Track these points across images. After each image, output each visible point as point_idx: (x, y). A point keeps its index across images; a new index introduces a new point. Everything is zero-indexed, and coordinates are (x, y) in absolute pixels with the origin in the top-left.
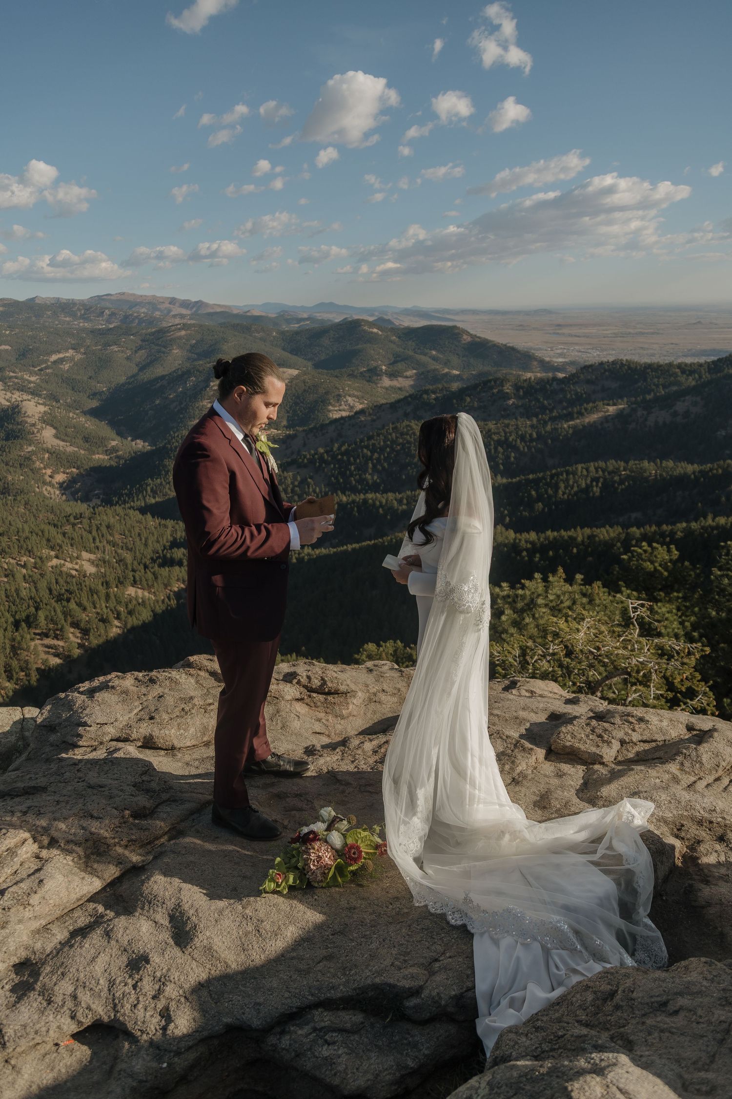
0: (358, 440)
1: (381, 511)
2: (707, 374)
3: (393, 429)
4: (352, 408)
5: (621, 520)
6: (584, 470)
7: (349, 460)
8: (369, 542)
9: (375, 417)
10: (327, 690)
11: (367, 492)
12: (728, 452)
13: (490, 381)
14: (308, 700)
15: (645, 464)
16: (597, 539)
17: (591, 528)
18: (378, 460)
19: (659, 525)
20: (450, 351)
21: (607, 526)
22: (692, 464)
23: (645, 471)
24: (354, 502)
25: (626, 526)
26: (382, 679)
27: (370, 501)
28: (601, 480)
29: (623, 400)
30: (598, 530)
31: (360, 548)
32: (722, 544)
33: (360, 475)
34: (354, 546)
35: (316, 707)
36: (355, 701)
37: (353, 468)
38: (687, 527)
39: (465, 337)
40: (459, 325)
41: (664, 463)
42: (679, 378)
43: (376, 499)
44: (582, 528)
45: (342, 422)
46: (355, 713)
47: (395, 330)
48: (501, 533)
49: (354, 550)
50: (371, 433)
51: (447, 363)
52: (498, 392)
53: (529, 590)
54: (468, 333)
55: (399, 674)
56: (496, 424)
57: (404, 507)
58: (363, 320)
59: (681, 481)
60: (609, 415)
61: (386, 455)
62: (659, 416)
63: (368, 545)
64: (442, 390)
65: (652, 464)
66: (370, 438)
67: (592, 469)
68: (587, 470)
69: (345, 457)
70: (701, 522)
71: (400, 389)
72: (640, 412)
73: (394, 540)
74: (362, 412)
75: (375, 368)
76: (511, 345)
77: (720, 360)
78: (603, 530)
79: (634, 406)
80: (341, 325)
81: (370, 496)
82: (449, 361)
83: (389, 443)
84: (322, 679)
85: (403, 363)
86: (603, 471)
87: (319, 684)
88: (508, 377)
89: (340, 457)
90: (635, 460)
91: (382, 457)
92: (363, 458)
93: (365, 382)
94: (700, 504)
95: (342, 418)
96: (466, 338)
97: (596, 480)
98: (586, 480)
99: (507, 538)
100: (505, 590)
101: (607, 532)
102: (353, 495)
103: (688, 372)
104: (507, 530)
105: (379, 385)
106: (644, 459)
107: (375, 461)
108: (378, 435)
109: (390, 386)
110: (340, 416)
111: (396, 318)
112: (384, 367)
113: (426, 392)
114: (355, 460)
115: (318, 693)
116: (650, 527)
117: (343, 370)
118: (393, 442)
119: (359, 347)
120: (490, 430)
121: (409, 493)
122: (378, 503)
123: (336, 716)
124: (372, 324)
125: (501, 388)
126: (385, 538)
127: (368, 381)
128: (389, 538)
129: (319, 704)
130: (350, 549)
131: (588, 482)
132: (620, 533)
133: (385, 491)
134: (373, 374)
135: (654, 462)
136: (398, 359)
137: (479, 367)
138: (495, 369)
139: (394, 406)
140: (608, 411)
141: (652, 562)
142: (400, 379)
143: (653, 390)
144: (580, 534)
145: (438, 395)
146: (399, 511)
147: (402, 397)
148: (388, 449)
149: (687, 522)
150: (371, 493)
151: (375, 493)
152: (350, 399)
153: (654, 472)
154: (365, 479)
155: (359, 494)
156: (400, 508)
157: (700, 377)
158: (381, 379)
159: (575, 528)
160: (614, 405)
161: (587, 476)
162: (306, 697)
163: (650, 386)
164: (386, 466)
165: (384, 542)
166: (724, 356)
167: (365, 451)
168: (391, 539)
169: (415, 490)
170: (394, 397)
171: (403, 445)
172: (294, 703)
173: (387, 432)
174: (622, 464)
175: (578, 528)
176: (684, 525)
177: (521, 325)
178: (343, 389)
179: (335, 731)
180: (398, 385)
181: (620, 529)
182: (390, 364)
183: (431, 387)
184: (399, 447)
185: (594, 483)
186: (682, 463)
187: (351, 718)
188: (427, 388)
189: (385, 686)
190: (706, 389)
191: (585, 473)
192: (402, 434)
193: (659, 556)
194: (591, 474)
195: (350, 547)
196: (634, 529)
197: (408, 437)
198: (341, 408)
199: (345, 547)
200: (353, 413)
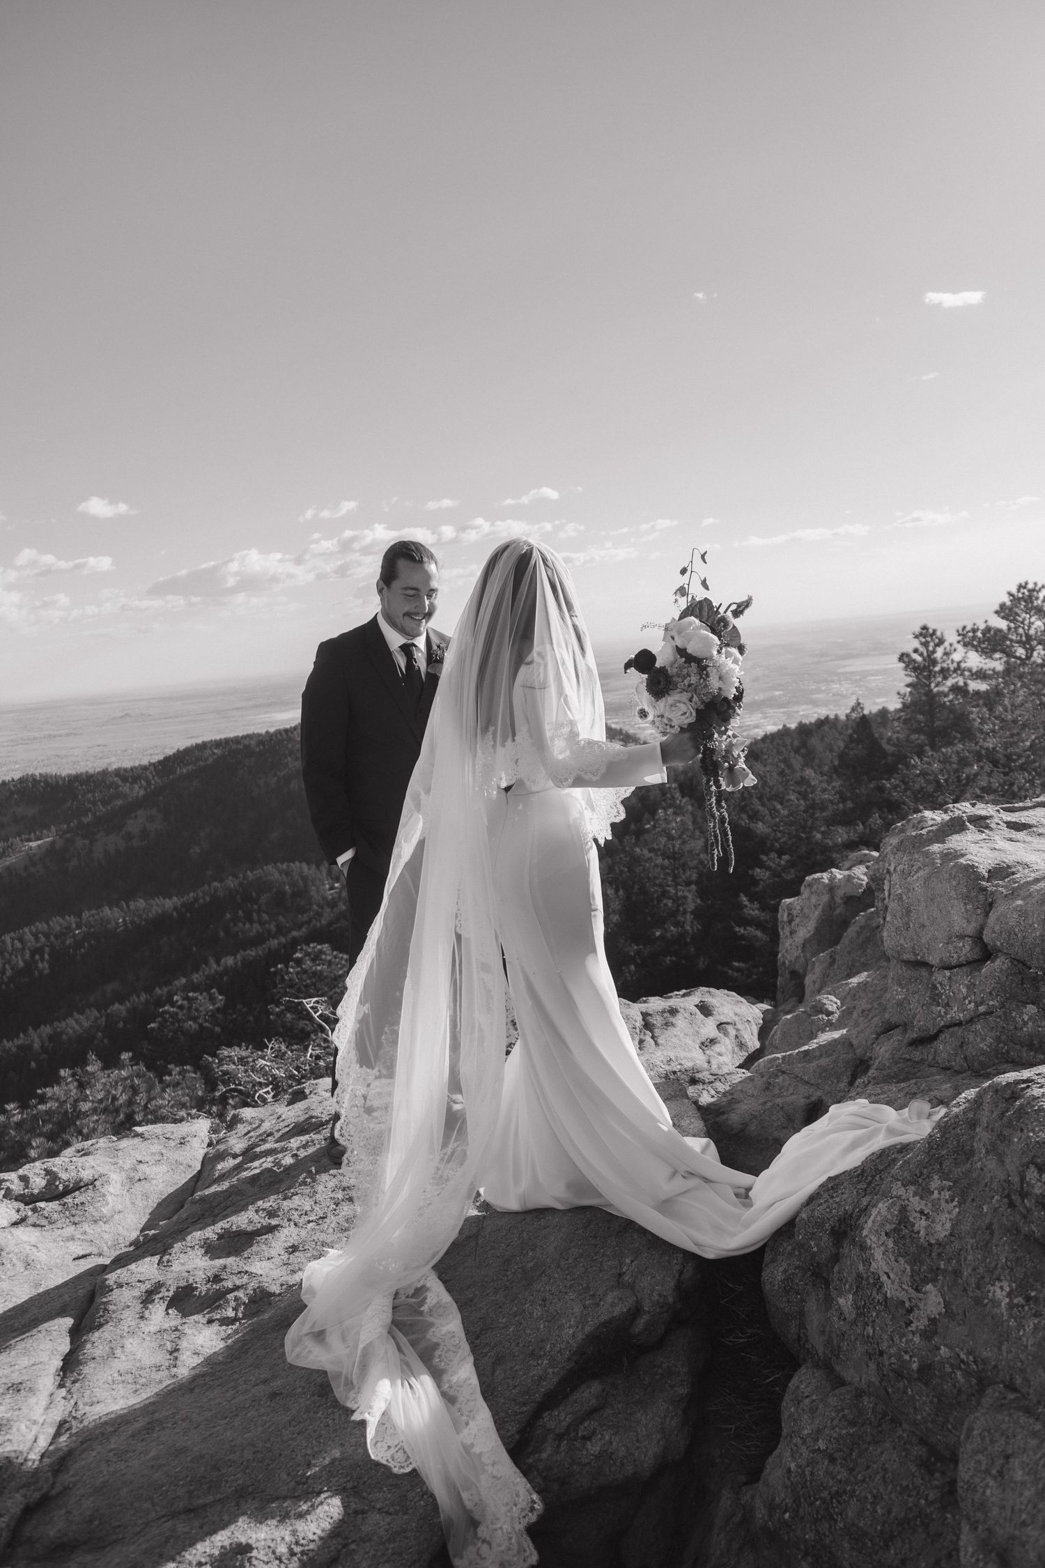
2: (156, 778)
5: (92, 999)
6: (16, 942)
10: (61, 1187)
12: (209, 873)
14: (33, 1218)
15: (107, 911)
16: (64, 1037)
17: (51, 1024)
19: (149, 990)
21: (75, 1013)
22: (170, 898)
23: (109, 922)
25: (102, 1006)
26: (120, 1153)
28: (47, 949)
29: (49, 829)
30: (63, 1024)
32: (272, 969)
35: (50, 1223)
36: (111, 1190)
38: (187, 982)
41: (132, 905)
42: (121, 789)
44: (35, 1029)
46: (119, 1207)
53: (58, 1100)
55: (137, 1140)
59: (161, 924)
60: (34, 855)
62: (108, 843)
65: (115, 909)
67: (29, 937)
68: (21, 940)
70: (204, 970)
72: (80, 842)
77: (167, 759)
78: (71, 1021)
79: (68, 836)
84: (48, 1172)
86: (47, 936)
87: (44, 1183)
90: (90, 910)
94: (194, 949)
97: (40, 951)
98: (23, 955)
100: (14, 1115)
101: (76, 1021)
103: (130, 779)
106: (103, 906)
115: (47, 1200)
116: (138, 997)
123: (96, 1222)
129: (56, 1216)
131: (27, 956)
132: (97, 1019)
135: (117, 906)
140: (31, 848)
141: (195, 1019)
143: (90, 810)
144: (36, 1038)
149: (185, 977)
153: (121, 920)
157: (149, 783)
159: (25, 1032)
160: (38, 839)
161: (23, 949)
162: (30, 1213)
163: (84, 804)
166: (171, 753)
172: (13, 1230)
174: (73, 919)
175: (31, 1029)
176: (183, 980)
179: (106, 1243)
181: (96, 1013)
185: (37, 957)
186: (156, 898)
187: (116, 1217)
189: (137, 1156)
190: (161, 798)
191: (18, 945)
193: (201, 1009)
194: (29, 944)
196: (117, 1006)
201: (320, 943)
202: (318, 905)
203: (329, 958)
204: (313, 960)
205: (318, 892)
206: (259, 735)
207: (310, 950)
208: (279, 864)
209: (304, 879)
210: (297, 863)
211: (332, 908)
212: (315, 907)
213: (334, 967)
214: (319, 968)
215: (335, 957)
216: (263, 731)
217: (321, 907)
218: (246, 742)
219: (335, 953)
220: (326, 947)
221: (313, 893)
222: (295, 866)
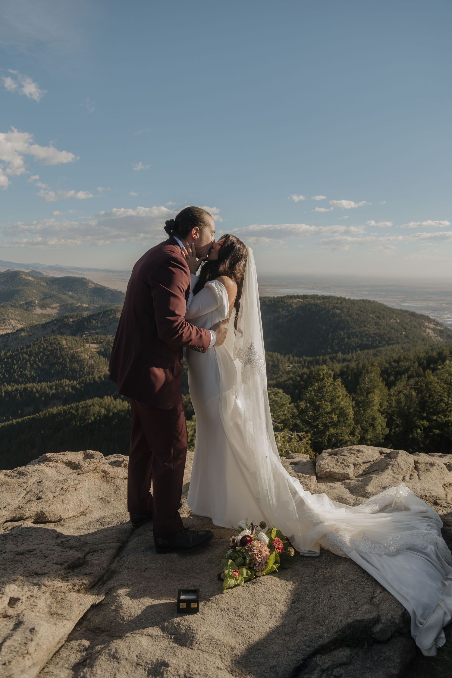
0: (19, 348)
1: (37, 394)
3: (44, 341)
4: (14, 327)
7: (12, 362)
8: (29, 417)
9: (31, 334)
11: (26, 383)
13: (108, 311)
18: (35, 362)
20: (81, 293)
24: (17, 390)
27: (29, 389)
31: (23, 421)
33: (21, 372)
34: (17, 420)
37: (16, 367)
39: (90, 284)
40: (86, 278)
43: (33, 387)
45: (7, 336)
47: (44, 279)
48: (120, 403)
49: (17, 423)
50: (29, 344)
51: (79, 300)
52: (113, 318)
54: (92, 283)
56: (112, 337)
57: (54, 391)
58: (21, 271)
61: (40, 358)
63: (29, 419)
64: (77, 315)
66: (28, 347)
69: (10, 360)
71: (49, 315)
73: (47, 414)
74: (22, 330)
75: (31, 302)
76: (119, 290)
80: (5, 274)
81: (29, 385)
82: (81, 299)
83: (42, 350)
85: (50, 299)
88: (118, 309)
89: (6, 360)
91: (37, 359)
92: (23, 360)
93: (23, 311)
95: (7, 334)
96: (91, 286)
99: (123, 406)
102: (16, 386)
104: (123, 401)
105: (34, 313)
107: (32, 362)
108: (34, 345)
109: (41, 313)
110: (5, 333)
111: (45, 272)
112: (37, 302)
113: (67, 317)
114: (17, 362)
117: (7, 303)
118: (44, 349)
119: (19, 288)
120: (109, 341)
121: (57, 382)
122: (35, 390)
124: (27, 274)
125: (114, 315)
126: (40, 413)
127: (26, 310)
128: (44, 412)
130: (14, 423)
133: (40, 381)
134: (29, 306)
136: (46, 296)
137: (100, 303)
138: (110, 303)
139: (44, 326)
142: (48, 309)
145: (75, 319)
146: (50, 394)
147: (50, 320)
148: (41, 354)
150: (30, 383)
151: (32, 383)
152: (12, 321)
154: (25, 374)
155: (21, 384)
156: (51, 392)
158: (35, 309)
164: (40, 365)
165: (40, 416)
167: (25, 355)
168: (45, 413)
169: (61, 380)
170: (44, 321)
171: (52, 351)
173: (40, 342)
177: (124, 279)
178: (8, 315)
180: (47, 313)
182: (41, 300)
183: (70, 314)
184: (49, 353)
188: (67, 315)
192: (51, 344)
195: (14, 421)
197: (55, 346)
198: (6, 327)
199: (11, 422)
200: (15, 331)
201: (279, 389)
202: (282, 372)
203: (281, 395)
204: (274, 395)
205: (283, 367)
206: (270, 298)
207: (274, 390)
208: (269, 352)
209: (278, 360)
210: (276, 353)
211: (287, 375)
212: (280, 373)
213: (282, 400)
214: (276, 399)
215: (284, 396)
216: (272, 296)
217: (283, 374)
218: (265, 300)
219: (284, 394)
220: (281, 391)
221: (281, 367)
222: (275, 354)
